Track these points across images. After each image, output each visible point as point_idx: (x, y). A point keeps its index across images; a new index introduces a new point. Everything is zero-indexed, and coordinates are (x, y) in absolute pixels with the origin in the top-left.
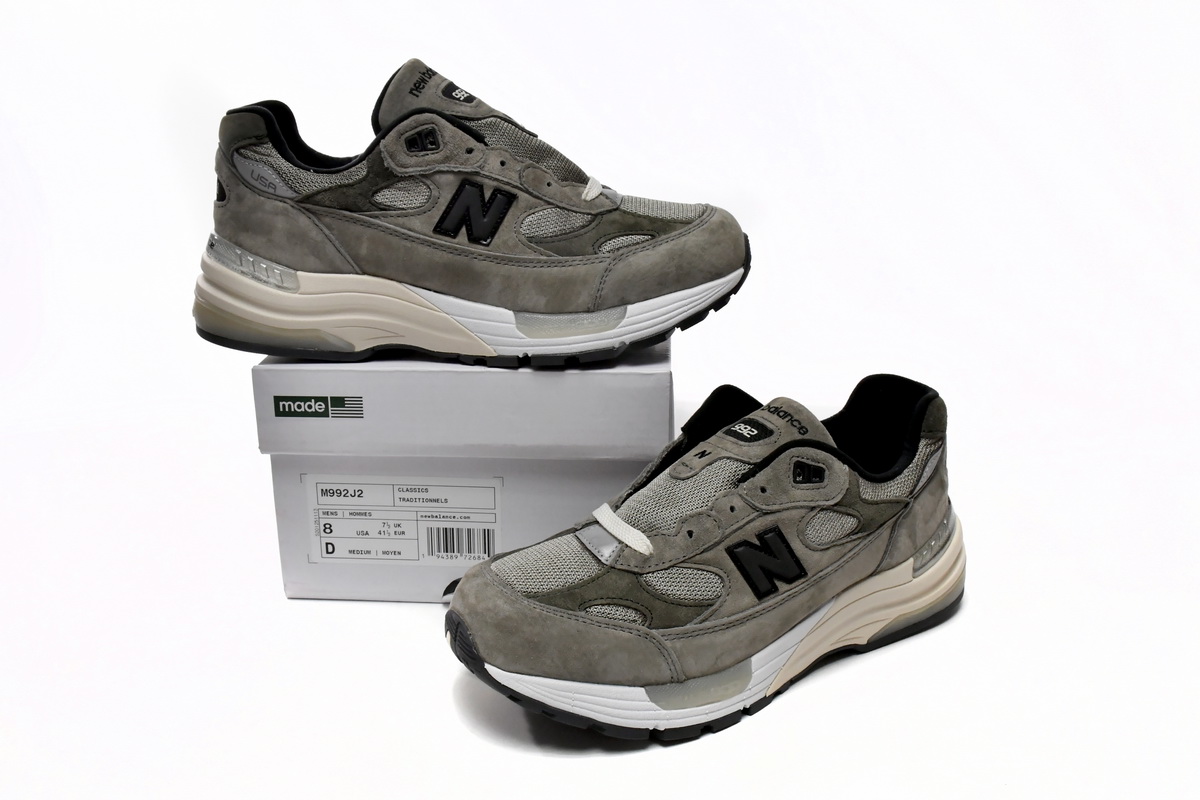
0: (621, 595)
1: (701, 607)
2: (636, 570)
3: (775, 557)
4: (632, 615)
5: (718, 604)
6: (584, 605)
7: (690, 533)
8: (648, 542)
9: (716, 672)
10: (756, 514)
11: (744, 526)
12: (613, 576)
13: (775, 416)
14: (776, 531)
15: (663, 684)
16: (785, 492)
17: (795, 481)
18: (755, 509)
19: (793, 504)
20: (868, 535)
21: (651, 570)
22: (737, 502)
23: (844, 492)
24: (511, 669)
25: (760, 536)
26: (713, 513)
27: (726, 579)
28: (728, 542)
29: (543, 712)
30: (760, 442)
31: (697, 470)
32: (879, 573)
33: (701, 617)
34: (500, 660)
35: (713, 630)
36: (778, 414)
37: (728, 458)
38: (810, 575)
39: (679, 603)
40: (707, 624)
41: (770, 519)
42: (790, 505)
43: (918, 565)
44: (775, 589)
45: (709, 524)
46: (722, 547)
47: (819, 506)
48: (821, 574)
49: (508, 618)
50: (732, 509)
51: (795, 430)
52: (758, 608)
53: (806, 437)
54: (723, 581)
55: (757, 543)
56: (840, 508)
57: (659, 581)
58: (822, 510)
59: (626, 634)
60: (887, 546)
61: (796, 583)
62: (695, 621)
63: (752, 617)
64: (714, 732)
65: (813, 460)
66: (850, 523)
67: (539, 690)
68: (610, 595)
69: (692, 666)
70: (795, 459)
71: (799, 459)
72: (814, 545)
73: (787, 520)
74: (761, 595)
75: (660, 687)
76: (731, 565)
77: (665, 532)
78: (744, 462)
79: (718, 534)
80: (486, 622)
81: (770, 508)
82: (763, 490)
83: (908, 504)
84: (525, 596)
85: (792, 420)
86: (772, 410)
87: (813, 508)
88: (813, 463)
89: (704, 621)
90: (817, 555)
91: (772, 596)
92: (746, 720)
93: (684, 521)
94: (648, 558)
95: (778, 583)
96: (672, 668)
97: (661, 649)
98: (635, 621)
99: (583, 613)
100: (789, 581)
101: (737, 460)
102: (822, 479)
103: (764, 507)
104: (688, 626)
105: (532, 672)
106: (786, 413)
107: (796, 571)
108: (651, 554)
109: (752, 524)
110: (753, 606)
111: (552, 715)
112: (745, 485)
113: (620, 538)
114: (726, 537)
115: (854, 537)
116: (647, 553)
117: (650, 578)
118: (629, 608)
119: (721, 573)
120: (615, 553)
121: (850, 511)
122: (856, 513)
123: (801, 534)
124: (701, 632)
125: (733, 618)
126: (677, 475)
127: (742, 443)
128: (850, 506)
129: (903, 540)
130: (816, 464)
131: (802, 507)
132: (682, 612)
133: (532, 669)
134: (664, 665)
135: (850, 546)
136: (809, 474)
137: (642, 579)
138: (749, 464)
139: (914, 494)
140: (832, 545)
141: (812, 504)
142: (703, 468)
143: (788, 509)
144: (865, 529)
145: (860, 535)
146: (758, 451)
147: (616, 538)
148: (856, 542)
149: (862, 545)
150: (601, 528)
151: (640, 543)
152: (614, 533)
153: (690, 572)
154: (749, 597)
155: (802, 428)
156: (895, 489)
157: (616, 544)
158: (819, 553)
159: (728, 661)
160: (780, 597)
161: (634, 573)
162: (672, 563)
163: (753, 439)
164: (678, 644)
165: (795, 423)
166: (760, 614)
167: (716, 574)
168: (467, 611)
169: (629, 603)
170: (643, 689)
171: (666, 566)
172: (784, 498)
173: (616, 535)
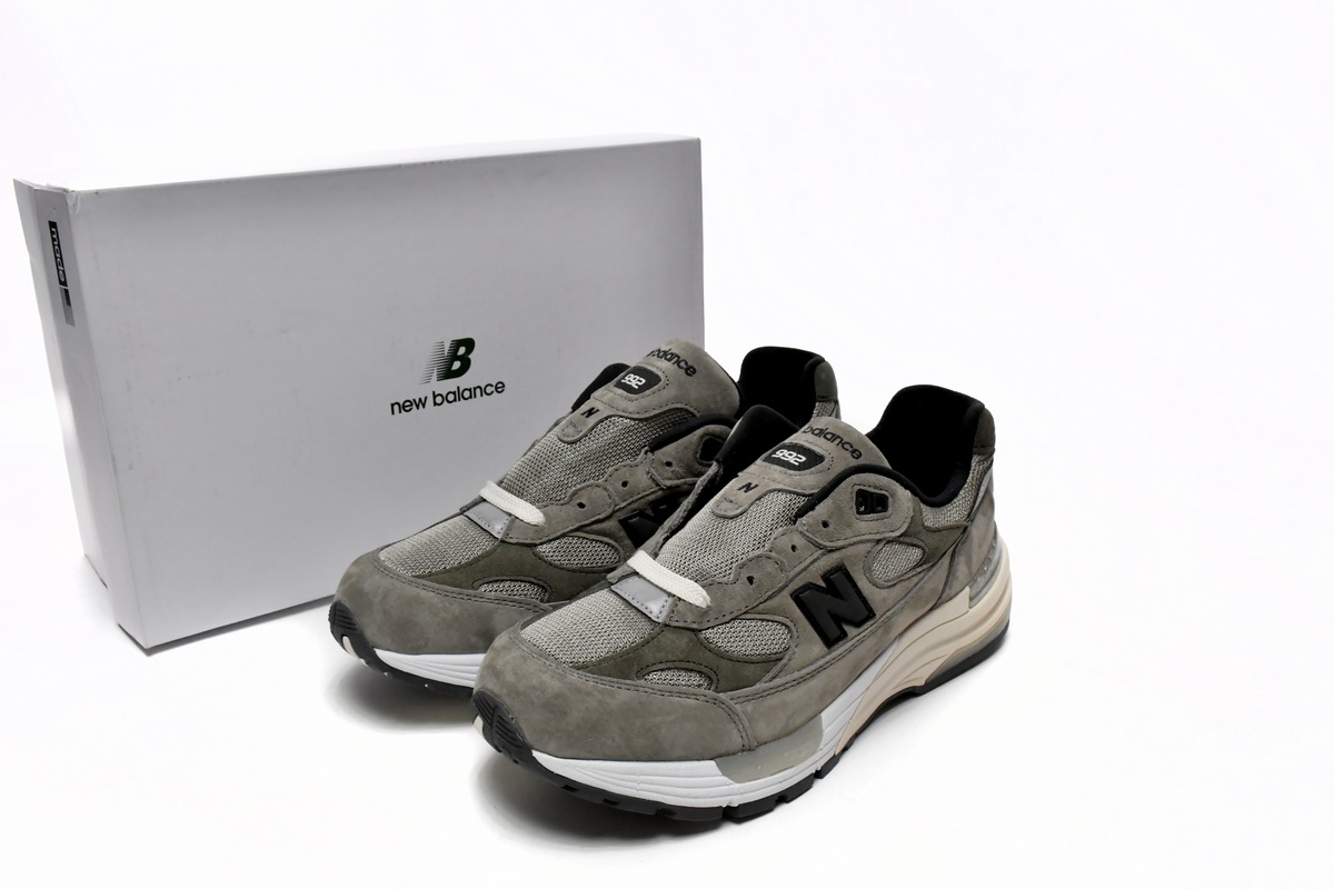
0: (681, 657)
1: (770, 661)
2: (695, 626)
3: (842, 598)
4: (696, 679)
5: (787, 657)
6: (642, 672)
7: (750, 580)
8: (705, 593)
9: (788, 734)
10: (820, 552)
11: (808, 566)
12: (669, 636)
13: (822, 439)
14: (841, 569)
15: (734, 754)
16: (849, 525)
17: (859, 513)
18: (819, 546)
19: (859, 538)
20: (932, 566)
21: (711, 624)
22: (798, 541)
23: (909, 520)
24: (566, 755)
25: (825, 577)
26: (773, 554)
27: (793, 629)
28: (793, 586)
29: (605, 801)
30: (813, 469)
31: (746, 506)
32: (940, 605)
33: (771, 674)
34: (552, 746)
35: (784, 687)
36: (825, 437)
37: (779, 491)
38: (878, 616)
39: (747, 661)
40: (777, 681)
41: (835, 556)
42: (855, 539)
43: (974, 592)
44: (844, 635)
45: (770, 567)
46: (786, 593)
47: (884, 539)
48: (888, 614)
49: (557, 696)
50: (794, 548)
51: (848, 455)
52: (828, 658)
53: (861, 461)
54: (790, 631)
55: (823, 585)
56: (906, 539)
57: (720, 637)
58: (888, 542)
59: (692, 702)
60: (948, 577)
61: (865, 627)
62: (765, 679)
63: (822, 668)
64: (788, 802)
65: (875, 487)
66: (916, 554)
67: (599, 776)
68: (670, 657)
69: (763, 729)
70: (857, 488)
71: (861, 487)
72: (881, 582)
73: (852, 556)
74: (830, 643)
75: (731, 757)
76: (797, 612)
77: (721, 580)
78: (798, 494)
79: (782, 578)
80: (532, 702)
81: (834, 544)
82: (825, 524)
83: (966, 528)
84: (573, 667)
85: (842, 444)
86: (817, 432)
87: (878, 541)
88: (876, 491)
89: (774, 678)
90: (884, 593)
91: (841, 643)
92: (819, 784)
93: (742, 566)
94: (706, 612)
95: (847, 628)
96: (744, 734)
97: (731, 714)
98: (699, 686)
99: (642, 681)
100: (858, 625)
101: (790, 492)
102: (885, 508)
103: (828, 544)
104: (758, 686)
105: (589, 756)
106: (834, 435)
107: (864, 613)
108: (708, 607)
109: (816, 564)
110: (823, 657)
111: (615, 803)
112: (804, 520)
113: (669, 590)
114: (791, 581)
115: (919, 570)
116: (704, 606)
117: (709, 634)
118: (691, 671)
119: (789, 623)
120: (667, 608)
121: (916, 541)
122: (920, 543)
123: (868, 570)
124: (772, 691)
125: (804, 671)
126: (723, 513)
127: (792, 472)
128: (915, 535)
129: (962, 569)
130: (879, 492)
131: (868, 541)
132: (750, 670)
133: (590, 752)
134: (735, 731)
135: (915, 579)
136: (872, 503)
137: (702, 636)
138: (804, 495)
139: (970, 516)
140: (900, 580)
141: (878, 537)
142: (752, 504)
143: (854, 544)
144: (929, 560)
145: (925, 567)
146: (811, 481)
147: (665, 591)
148: (922, 575)
149: (926, 577)
150: (641, 580)
151: (695, 595)
152: (661, 586)
153: (753, 624)
154: (818, 647)
155: (854, 451)
156: (953, 513)
157: (665, 597)
158: (886, 590)
159: (798, 721)
160: (849, 644)
161: (693, 630)
162: (733, 615)
163: (801, 467)
164: (749, 707)
165: (846, 446)
166: (830, 664)
167: (783, 624)
168: (505, 691)
169: (691, 666)
170: (713, 762)
171: (727, 618)
172: (848, 532)
173: (665, 588)
